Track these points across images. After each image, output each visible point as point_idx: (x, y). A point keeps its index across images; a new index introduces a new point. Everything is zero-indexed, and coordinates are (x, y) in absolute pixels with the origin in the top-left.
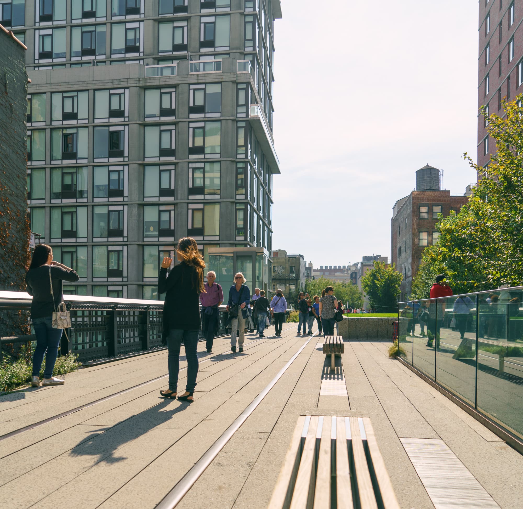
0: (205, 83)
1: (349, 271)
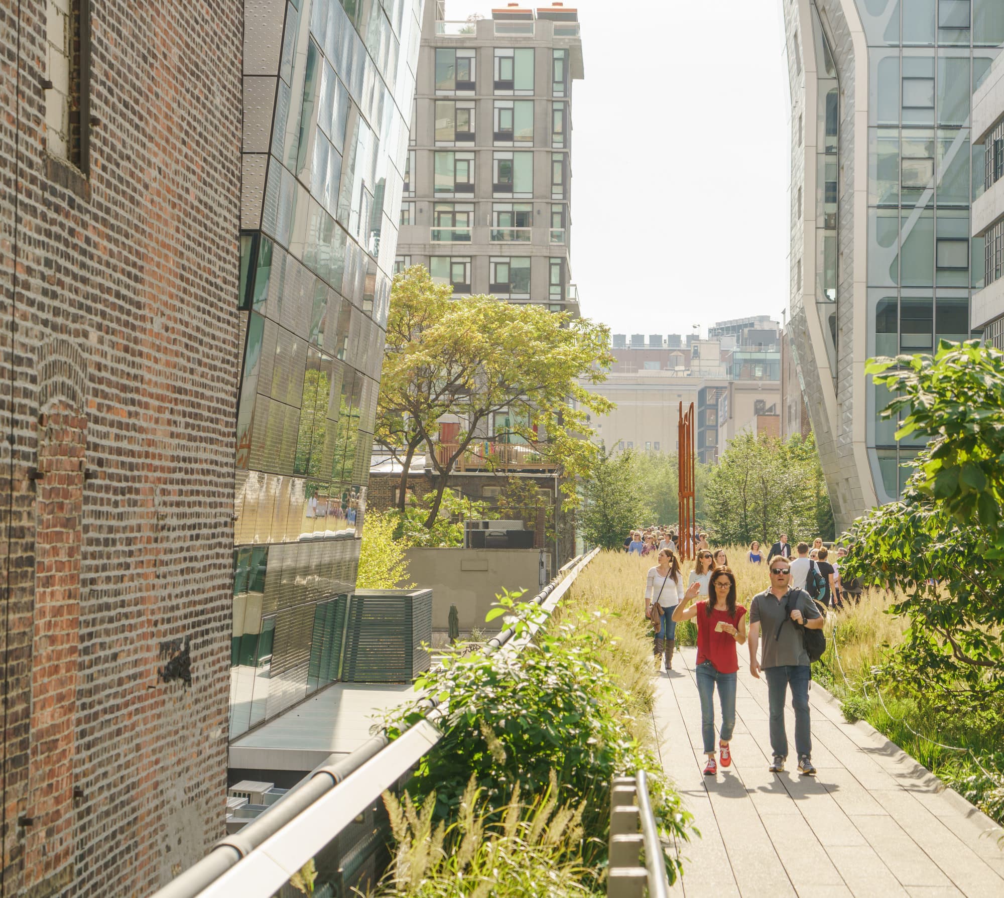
0: (510, 257)
1: (695, 362)
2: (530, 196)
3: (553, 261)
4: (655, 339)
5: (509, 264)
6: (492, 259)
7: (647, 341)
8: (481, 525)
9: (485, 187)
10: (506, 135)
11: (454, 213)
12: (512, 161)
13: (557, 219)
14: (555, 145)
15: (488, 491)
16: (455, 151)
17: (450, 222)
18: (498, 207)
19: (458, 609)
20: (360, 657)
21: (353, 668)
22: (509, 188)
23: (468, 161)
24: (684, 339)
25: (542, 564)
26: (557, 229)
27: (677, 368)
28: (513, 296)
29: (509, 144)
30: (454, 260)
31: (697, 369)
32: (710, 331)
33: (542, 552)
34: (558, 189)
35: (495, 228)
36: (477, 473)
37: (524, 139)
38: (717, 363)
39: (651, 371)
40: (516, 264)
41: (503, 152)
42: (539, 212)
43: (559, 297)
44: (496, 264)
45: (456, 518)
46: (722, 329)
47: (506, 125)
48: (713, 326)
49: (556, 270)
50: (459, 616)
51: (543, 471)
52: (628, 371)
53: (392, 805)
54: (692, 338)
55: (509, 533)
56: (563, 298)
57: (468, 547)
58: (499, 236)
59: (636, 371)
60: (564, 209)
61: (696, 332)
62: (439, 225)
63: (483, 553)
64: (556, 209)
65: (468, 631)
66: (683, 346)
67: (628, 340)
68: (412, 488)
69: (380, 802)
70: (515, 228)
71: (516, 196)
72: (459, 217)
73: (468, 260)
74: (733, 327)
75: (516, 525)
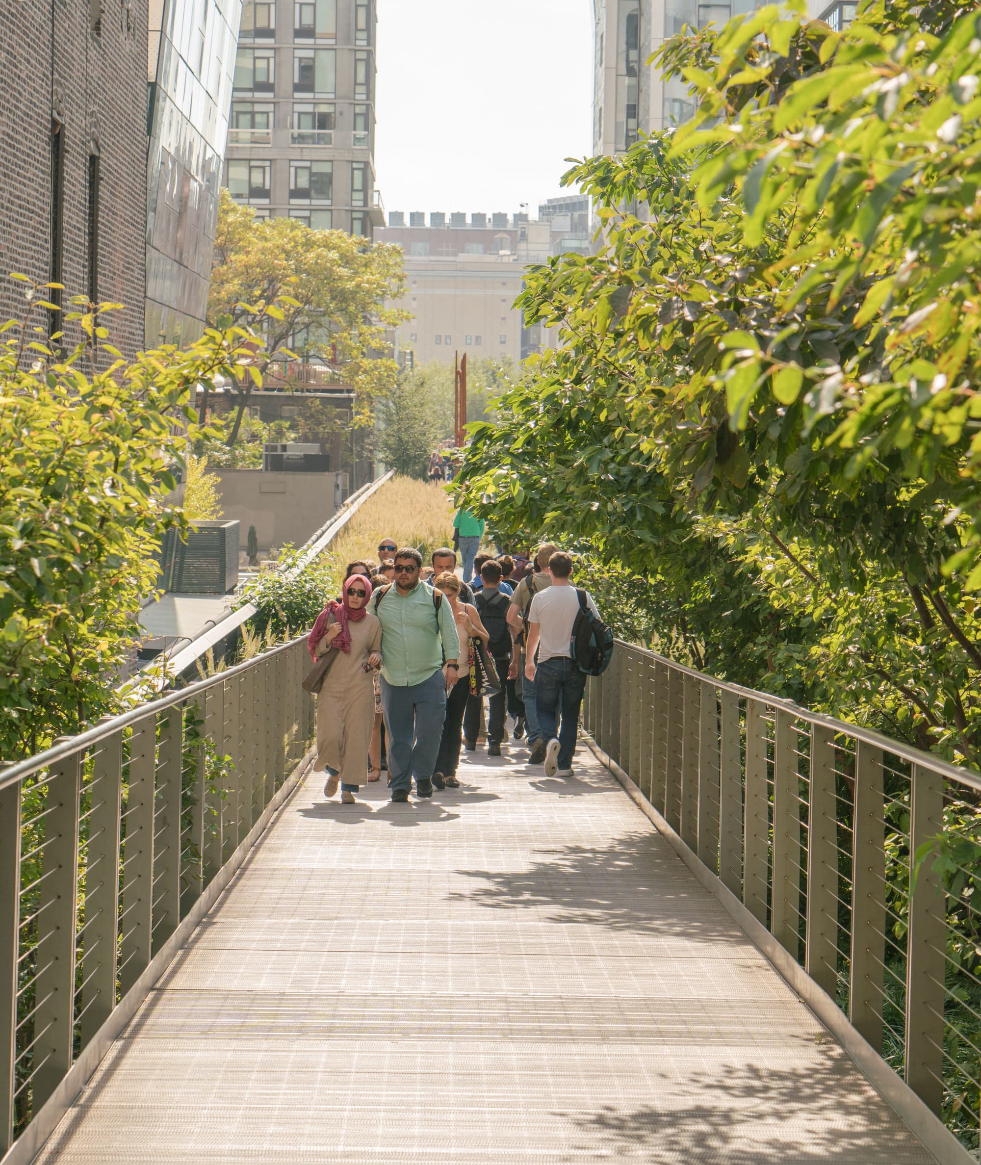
0: (311, 161)
1: (523, 246)
2: (332, 96)
3: (355, 165)
4: (479, 218)
5: (309, 168)
6: (293, 163)
7: (469, 220)
8: (279, 448)
9: (286, 86)
10: (307, 32)
11: (253, 114)
12: (313, 59)
13: (360, 121)
14: (358, 43)
15: (286, 410)
16: (254, 49)
17: (249, 124)
18: (299, 108)
19: (257, 530)
20: (185, 574)
21: (179, 582)
22: (310, 88)
23: (268, 59)
24: (510, 218)
25: (337, 486)
26: (361, 133)
27: (502, 252)
28: (314, 202)
29: (310, 41)
30: (253, 163)
31: (524, 253)
32: (541, 208)
33: (337, 475)
34: (361, 89)
35: (296, 131)
36: (275, 393)
37: (325, 37)
38: (547, 247)
39: (473, 256)
40: (317, 168)
41: (304, 49)
42: (341, 114)
43: (361, 203)
44: (296, 168)
45: (254, 437)
46: (554, 207)
47: (307, 20)
48: (544, 202)
49: (358, 175)
50: (257, 536)
51: (341, 391)
52: (447, 254)
53: (244, 630)
54: (521, 218)
55: (306, 457)
56: (366, 204)
57: (266, 469)
58: (301, 138)
59: (455, 254)
60: (367, 109)
61: (524, 211)
62: (237, 127)
63: (281, 476)
64: (358, 110)
65: (267, 550)
66: (510, 227)
67: (447, 219)
68: (212, 407)
69: (239, 628)
70: (317, 131)
71: (317, 96)
72: (259, 118)
73: (267, 163)
74: (567, 205)
75: (313, 449)
